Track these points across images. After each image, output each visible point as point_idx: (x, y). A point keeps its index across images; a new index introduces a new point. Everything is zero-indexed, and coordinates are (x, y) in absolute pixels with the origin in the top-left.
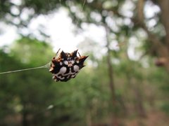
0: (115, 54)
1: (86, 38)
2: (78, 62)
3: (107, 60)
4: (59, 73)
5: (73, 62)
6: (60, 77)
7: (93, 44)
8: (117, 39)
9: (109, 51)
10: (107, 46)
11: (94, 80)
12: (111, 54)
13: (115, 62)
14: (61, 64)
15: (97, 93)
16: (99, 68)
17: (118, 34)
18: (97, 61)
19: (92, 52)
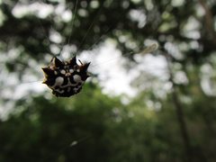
0: (183, 89)
1: (142, 72)
2: (78, 71)
3: (173, 98)
4: (56, 84)
5: (72, 71)
6: (58, 90)
7: (152, 79)
8: (184, 69)
9: (175, 85)
10: (171, 80)
11: (159, 127)
12: (178, 89)
13: (186, 100)
14: (56, 73)
15: (164, 146)
16: (163, 110)
17: (183, 62)
18: (160, 100)
19: (152, 89)
